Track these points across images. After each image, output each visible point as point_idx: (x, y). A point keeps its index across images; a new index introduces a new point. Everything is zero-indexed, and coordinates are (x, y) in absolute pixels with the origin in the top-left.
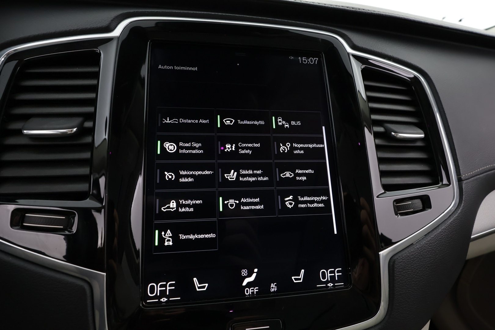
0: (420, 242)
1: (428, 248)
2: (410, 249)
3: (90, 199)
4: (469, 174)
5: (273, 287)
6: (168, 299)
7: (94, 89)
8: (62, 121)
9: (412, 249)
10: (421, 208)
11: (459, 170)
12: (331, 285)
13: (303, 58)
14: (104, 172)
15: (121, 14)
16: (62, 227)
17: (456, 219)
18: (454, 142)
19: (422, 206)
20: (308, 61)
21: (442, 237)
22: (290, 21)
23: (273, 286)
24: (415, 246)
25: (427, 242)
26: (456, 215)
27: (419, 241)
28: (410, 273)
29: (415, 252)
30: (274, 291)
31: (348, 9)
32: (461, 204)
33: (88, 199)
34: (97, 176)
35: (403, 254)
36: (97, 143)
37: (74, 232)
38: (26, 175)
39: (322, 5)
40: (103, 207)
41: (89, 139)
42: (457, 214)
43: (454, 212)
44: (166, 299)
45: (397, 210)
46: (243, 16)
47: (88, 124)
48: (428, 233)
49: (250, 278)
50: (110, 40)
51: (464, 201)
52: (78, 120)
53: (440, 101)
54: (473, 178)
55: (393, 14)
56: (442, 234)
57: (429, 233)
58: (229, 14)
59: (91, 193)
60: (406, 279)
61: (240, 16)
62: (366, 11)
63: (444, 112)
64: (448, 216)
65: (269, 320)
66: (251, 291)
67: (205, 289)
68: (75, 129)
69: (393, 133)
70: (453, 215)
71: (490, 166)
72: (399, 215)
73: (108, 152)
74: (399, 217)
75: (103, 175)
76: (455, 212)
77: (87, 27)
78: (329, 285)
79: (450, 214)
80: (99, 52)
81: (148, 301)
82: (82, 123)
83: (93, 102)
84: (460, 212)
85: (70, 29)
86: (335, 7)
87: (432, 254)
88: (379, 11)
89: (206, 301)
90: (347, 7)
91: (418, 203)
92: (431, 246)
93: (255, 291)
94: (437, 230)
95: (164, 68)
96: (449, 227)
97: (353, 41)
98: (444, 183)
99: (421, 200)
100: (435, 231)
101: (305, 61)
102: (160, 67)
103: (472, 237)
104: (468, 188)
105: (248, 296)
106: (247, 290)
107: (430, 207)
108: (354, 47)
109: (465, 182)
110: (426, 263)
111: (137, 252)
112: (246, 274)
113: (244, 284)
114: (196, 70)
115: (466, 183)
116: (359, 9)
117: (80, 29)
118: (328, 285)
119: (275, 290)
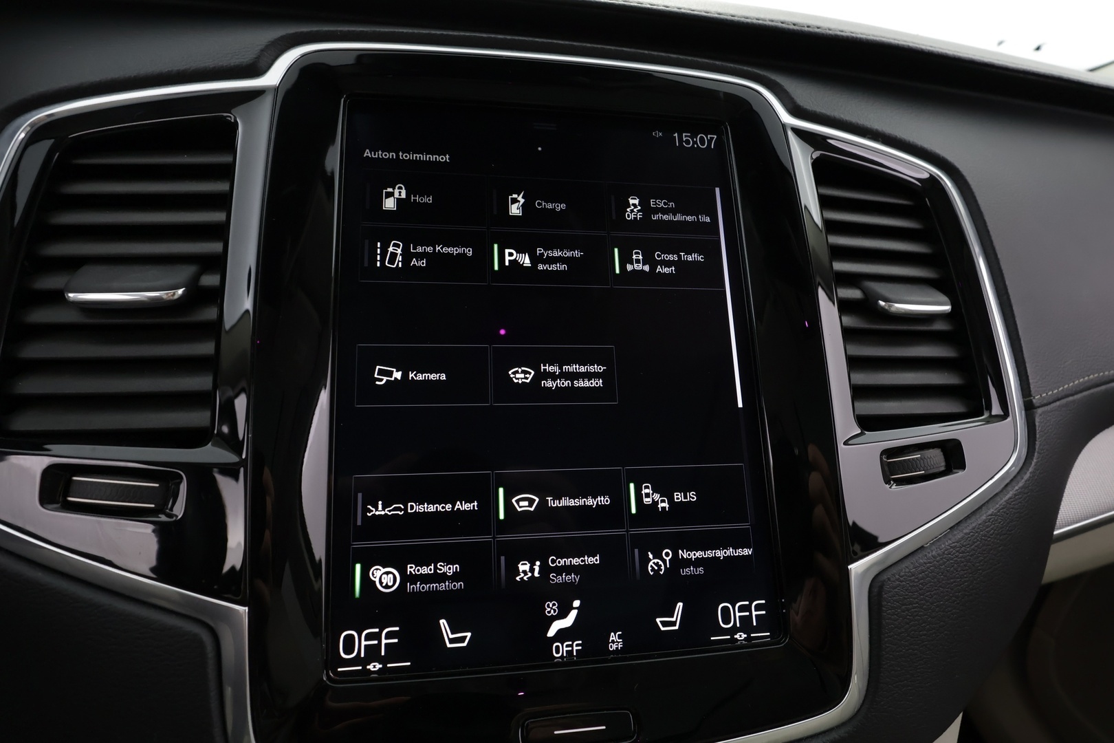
0: (939, 544)
1: (957, 556)
2: (917, 558)
3: (212, 445)
4: (1051, 392)
5: (615, 641)
6: (385, 666)
7: (223, 202)
8: (152, 272)
9: (920, 559)
10: (943, 469)
11: (1028, 384)
12: (741, 636)
13: (684, 134)
14: (243, 384)
15: (281, 36)
16: (153, 506)
17: (1020, 493)
18: (1018, 322)
19: (943, 464)
20: (695, 143)
21: (988, 532)
22: (656, 53)
23: (614, 638)
24: (929, 553)
25: (954, 543)
26: (1021, 484)
27: (937, 541)
28: (916, 611)
29: (928, 565)
30: (617, 648)
31: (784, 25)
32: (1032, 459)
33: (210, 443)
34: (230, 393)
35: (902, 570)
36: (229, 321)
37: (179, 517)
38: (74, 392)
39: (725, 17)
40: (243, 463)
41: (210, 314)
42: (1023, 481)
43: (1015, 477)
44: (379, 666)
45: (888, 473)
46: (550, 41)
47: (210, 280)
48: (957, 524)
49: (565, 620)
50: (257, 93)
51: (1038, 453)
52: (187, 271)
53: (988, 231)
54: (1058, 403)
55: (884, 37)
56: (988, 527)
57: (959, 522)
58: (520, 38)
59: (216, 432)
60: (908, 624)
61: (543, 42)
62: (823, 32)
63: (996, 255)
64: (1003, 486)
65: (605, 712)
66: (565, 649)
67: (465, 644)
68: (180, 292)
69: (882, 303)
70: (1013, 484)
71: (1096, 375)
72: (892, 482)
73: (253, 342)
74: (894, 487)
75: (243, 390)
76: (1019, 477)
77: (207, 65)
78: (737, 636)
79: (1007, 481)
80: (233, 121)
81: (339, 670)
82: (197, 278)
83: (220, 232)
84: (1030, 477)
85: (170, 69)
86: (755, 21)
87: (967, 570)
88: (853, 30)
89: (467, 669)
90: (782, 23)
91: (936, 458)
92: (963, 552)
93: (575, 648)
94: (978, 516)
95: (376, 156)
96: (1005, 510)
97: (795, 98)
98: (993, 413)
99: (942, 451)
100: (973, 519)
101: (687, 142)
102: (367, 153)
103: (1055, 533)
104: (1048, 424)
105: (560, 660)
106: (557, 647)
107: (962, 465)
108: (796, 111)
109: (1040, 411)
110: (952, 589)
111: (316, 566)
112: (555, 611)
113: (551, 633)
114: (448, 161)
115: (1044, 412)
116: (808, 27)
117: (192, 69)
118: (735, 636)
119: (620, 646)
